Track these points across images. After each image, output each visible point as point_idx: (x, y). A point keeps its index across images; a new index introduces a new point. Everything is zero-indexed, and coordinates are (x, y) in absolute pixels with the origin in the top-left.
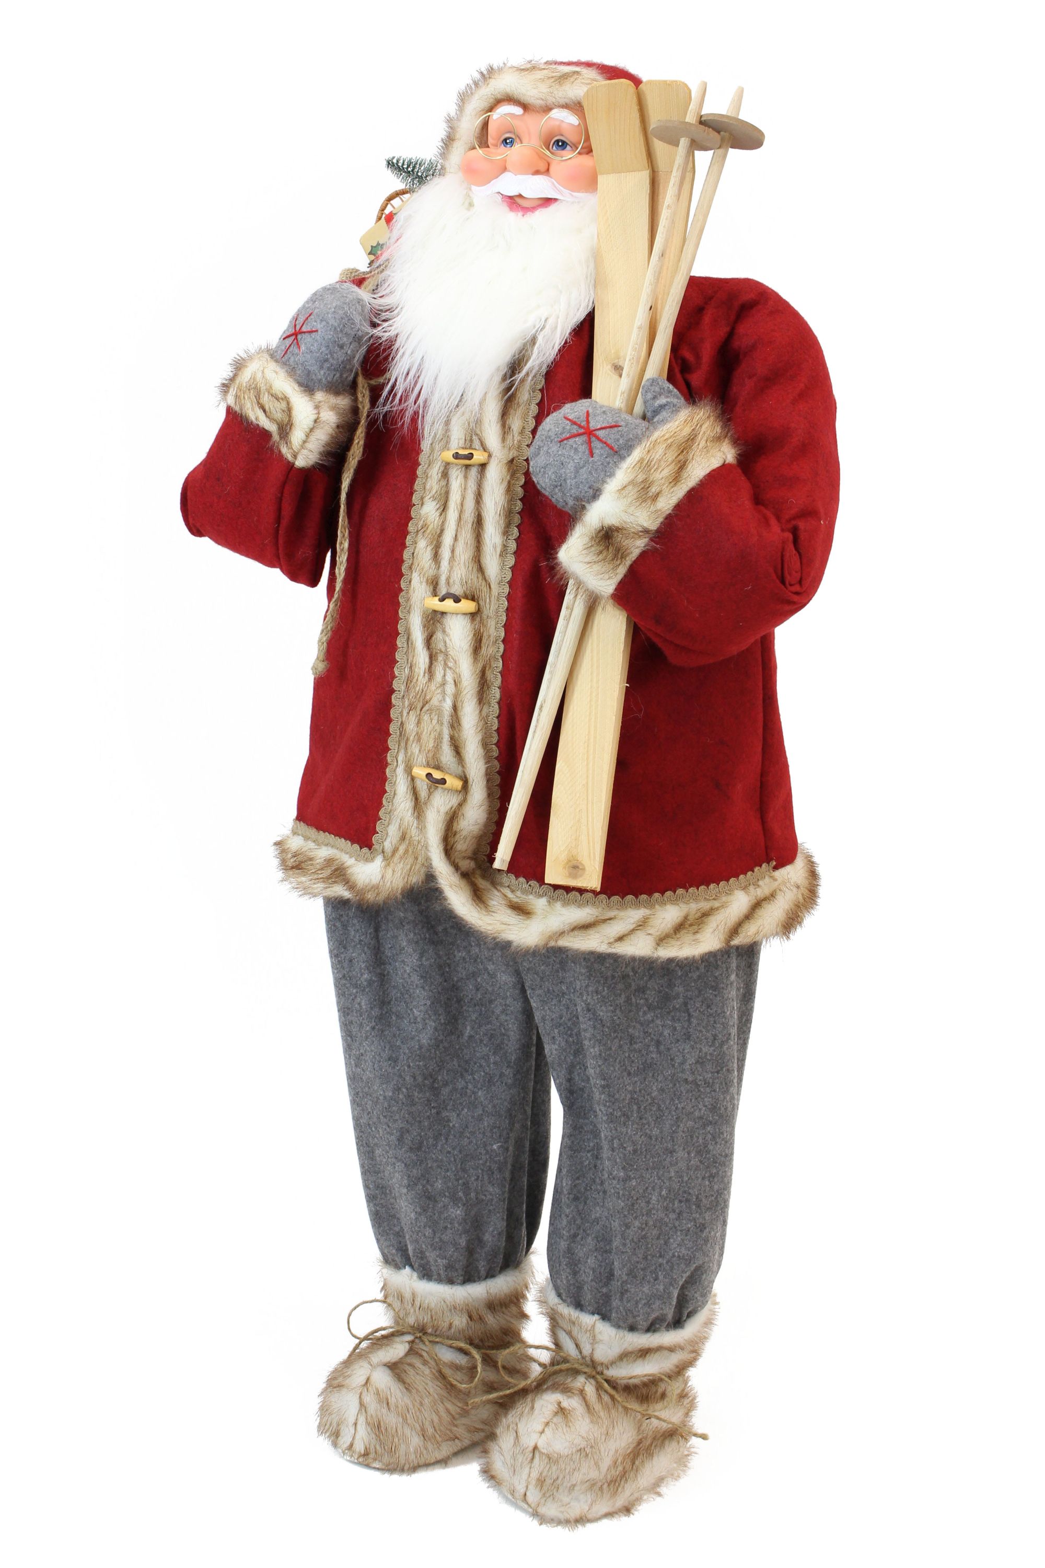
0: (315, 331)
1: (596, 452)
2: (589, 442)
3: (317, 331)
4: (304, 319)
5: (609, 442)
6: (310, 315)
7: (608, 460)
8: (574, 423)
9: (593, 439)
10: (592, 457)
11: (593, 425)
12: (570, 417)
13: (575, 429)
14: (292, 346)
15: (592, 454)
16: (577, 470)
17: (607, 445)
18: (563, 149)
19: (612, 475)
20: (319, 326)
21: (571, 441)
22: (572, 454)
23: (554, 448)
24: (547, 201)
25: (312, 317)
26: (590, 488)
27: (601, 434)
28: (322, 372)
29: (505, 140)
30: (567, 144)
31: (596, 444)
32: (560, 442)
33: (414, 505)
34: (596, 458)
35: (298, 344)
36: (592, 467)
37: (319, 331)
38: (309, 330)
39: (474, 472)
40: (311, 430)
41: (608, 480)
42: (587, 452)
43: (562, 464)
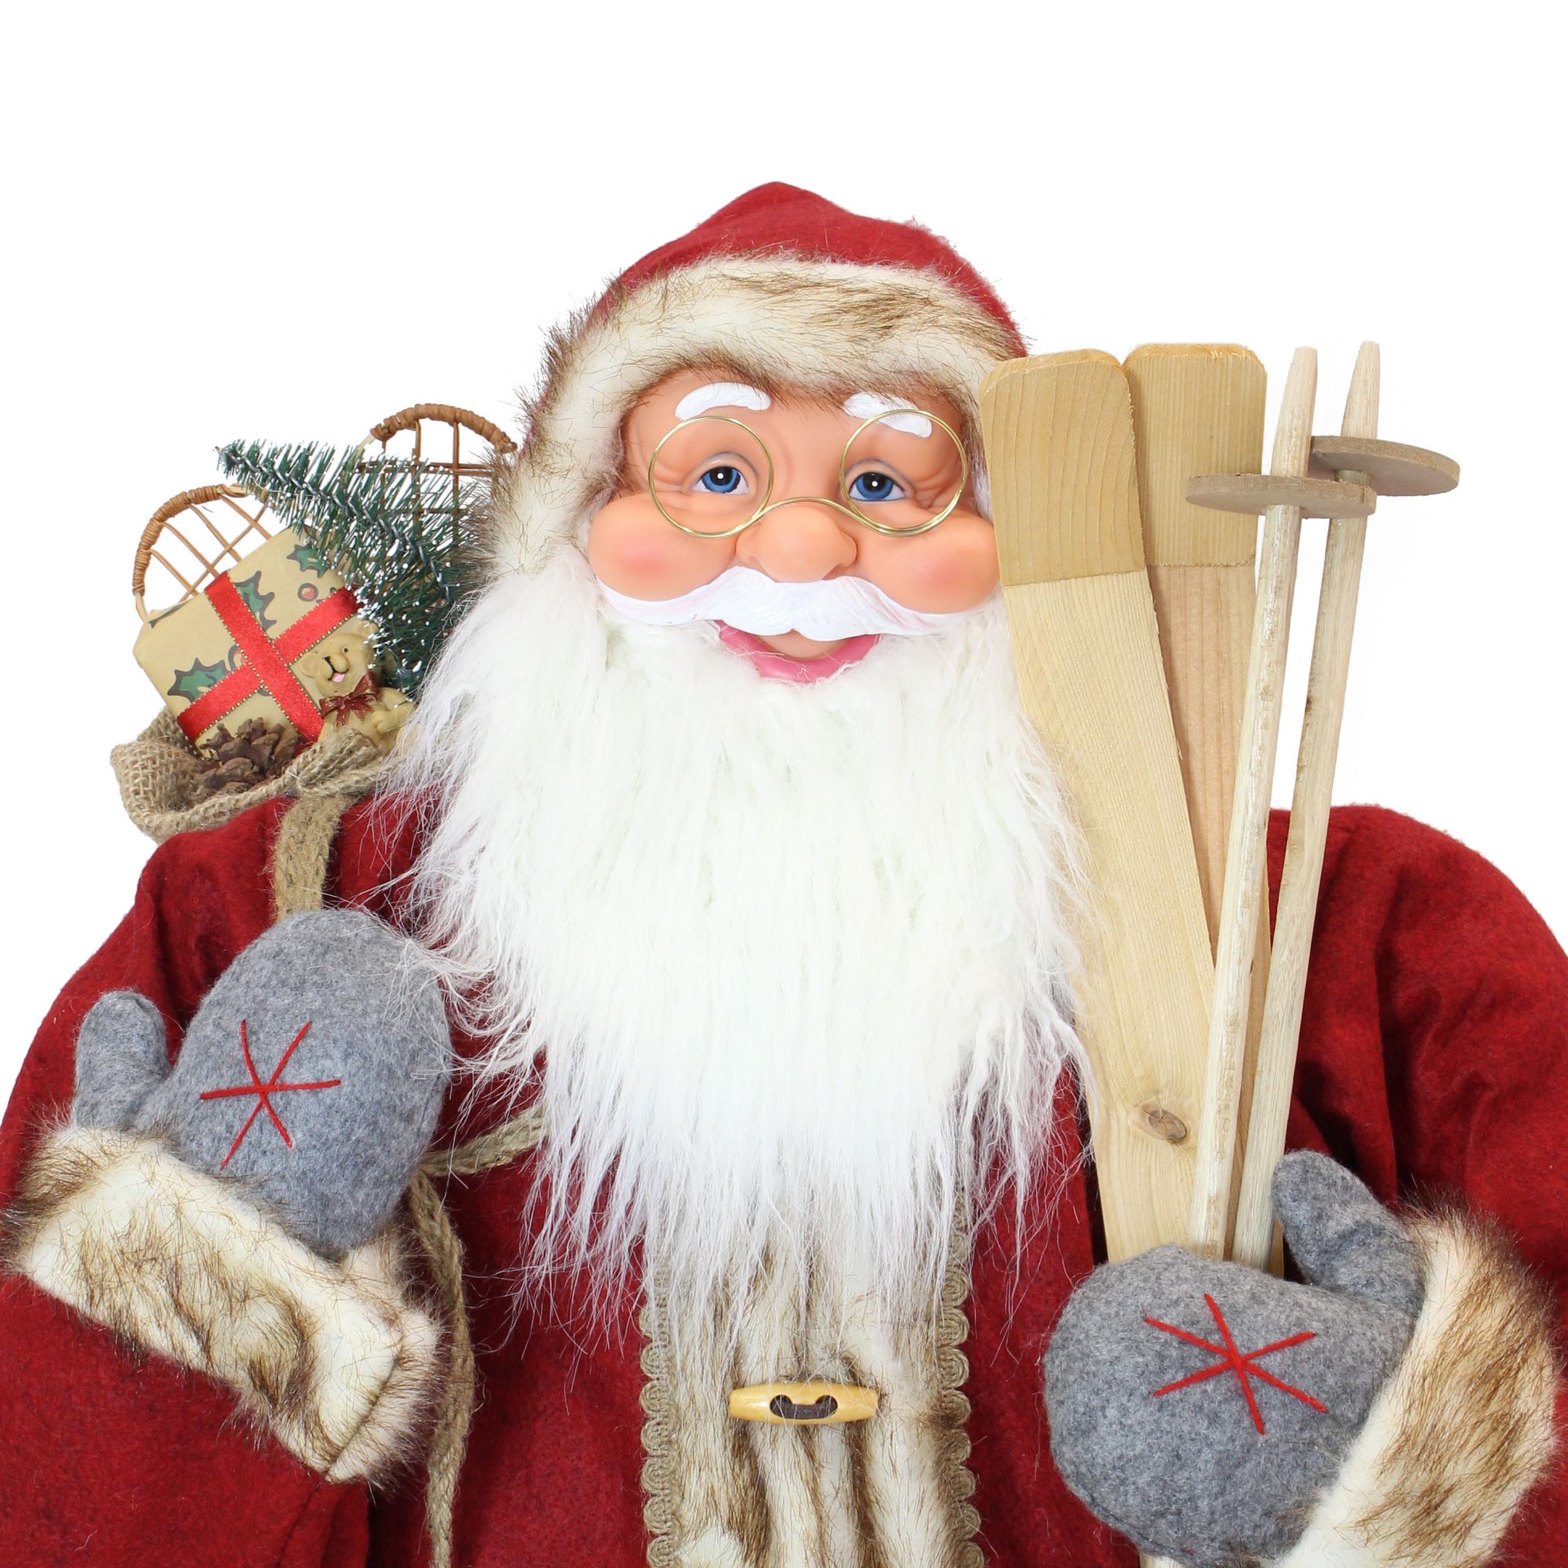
0: (329, 1084)
1: (1273, 1416)
2: (1247, 1393)
3: (337, 1082)
4: (286, 1046)
5: (1301, 1386)
6: (303, 1034)
7: (1306, 1435)
8: (1187, 1339)
9: (1254, 1381)
10: (1262, 1432)
11: (1243, 1342)
12: (1166, 1321)
13: (1196, 1360)
14: (256, 1124)
15: (1259, 1425)
16: (1227, 1468)
17: (1300, 1396)
18: (882, 498)
19: (1327, 1477)
20: (333, 1066)
21: (1195, 1392)
22: (1203, 1426)
23: (1142, 1413)
24: (854, 647)
25: (310, 1041)
26: (1267, 1514)
27: (1273, 1363)
28: (360, 1195)
29: (713, 473)
30: (893, 482)
31: (1266, 1395)
32: (1158, 1394)
33: (654, 1536)
34: (1273, 1432)
35: (277, 1123)
36: (1268, 1460)
37: (345, 1083)
38: (311, 1080)
39: (831, 1445)
40: (385, 1386)
41: (1323, 1493)
42: (1247, 1422)
43: (1178, 1457)
